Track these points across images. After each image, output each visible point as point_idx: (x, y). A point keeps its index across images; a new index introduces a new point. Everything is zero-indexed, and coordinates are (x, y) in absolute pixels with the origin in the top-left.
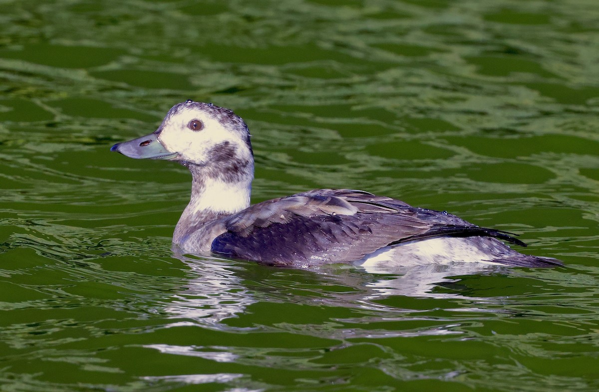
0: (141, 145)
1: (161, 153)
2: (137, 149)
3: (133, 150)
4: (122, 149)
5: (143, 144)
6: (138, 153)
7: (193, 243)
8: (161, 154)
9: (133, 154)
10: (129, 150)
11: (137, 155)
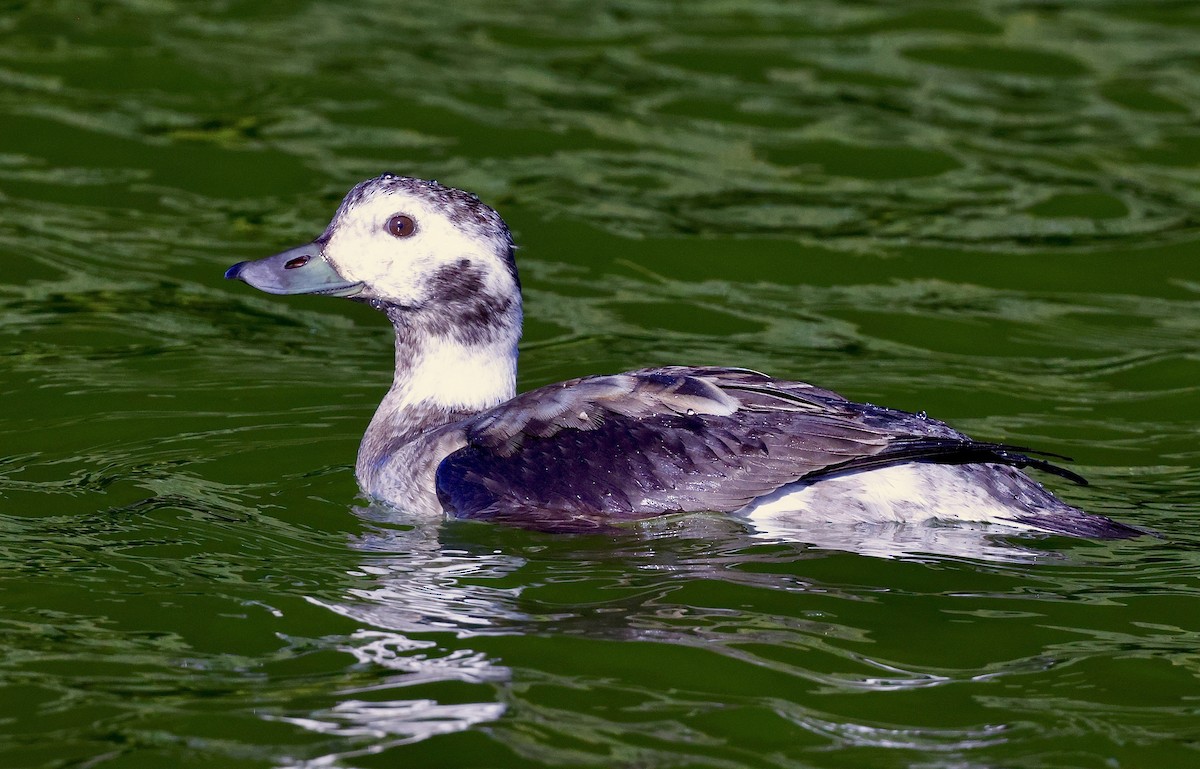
0: (287, 267)
1: (329, 282)
2: (277, 273)
3: (272, 276)
4: (249, 275)
5: (291, 264)
6: (281, 283)
7: (398, 470)
8: (329, 286)
9: (271, 285)
10: (263, 276)
11: (279, 286)
